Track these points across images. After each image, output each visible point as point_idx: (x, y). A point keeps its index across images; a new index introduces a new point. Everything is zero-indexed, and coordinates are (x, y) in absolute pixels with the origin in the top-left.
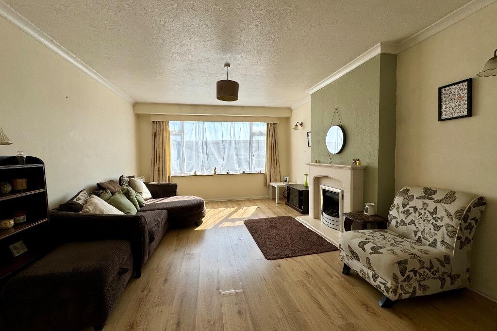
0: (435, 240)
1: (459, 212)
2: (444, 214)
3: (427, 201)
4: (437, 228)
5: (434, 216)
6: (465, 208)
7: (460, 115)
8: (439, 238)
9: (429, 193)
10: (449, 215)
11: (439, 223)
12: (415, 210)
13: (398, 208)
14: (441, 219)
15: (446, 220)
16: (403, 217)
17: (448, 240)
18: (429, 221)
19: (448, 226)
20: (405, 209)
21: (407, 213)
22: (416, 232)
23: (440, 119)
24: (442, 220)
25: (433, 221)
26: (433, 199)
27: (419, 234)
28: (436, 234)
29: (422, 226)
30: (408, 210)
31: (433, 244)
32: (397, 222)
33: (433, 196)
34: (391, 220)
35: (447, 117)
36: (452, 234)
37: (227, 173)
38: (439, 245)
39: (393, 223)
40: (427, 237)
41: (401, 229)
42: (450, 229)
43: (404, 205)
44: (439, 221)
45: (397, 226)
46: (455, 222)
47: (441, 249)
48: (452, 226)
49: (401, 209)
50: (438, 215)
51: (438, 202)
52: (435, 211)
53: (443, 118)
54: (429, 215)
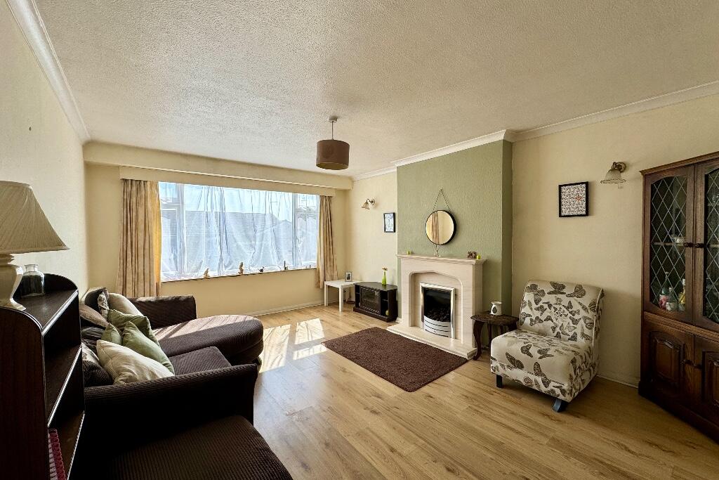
0: (575, 333)
1: (593, 305)
2: (580, 307)
3: (559, 296)
4: (575, 322)
5: (570, 310)
6: (596, 300)
7: (579, 213)
8: (578, 331)
9: (558, 288)
10: (584, 308)
11: (576, 317)
12: (550, 306)
13: (530, 304)
14: (578, 312)
15: (583, 313)
16: (537, 313)
17: (587, 332)
18: (566, 316)
19: (585, 318)
20: (539, 306)
21: (541, 309)
22: (554, 329)
23: (560, 216)
24: (579, 314)
25: (570, 315)
26: (564, 293)
27: (558, 330)
28: (575, 328)
29: (560, 321)
30: (542, 307)
31: (574, 338)
32: (531, 320)
33: (564, 291)
34: (524, 319)
35: (567, 214)
36: (590, 326)
37: (262, 270)
38: (579, 337)
39: (527, 321)
40: (567, 331)
41: (537, 326)
42: (588, 321)
43: (537, 302)
44: (576, 315)
45: (531, 324)
46: (591, 315)
47: (581, 341)
48: (589, 319)
49: (534, 306)
50: (574, 309)
51: (570, 296)
52: (570, 306)
53: (563, 214)
54: (565, 309)
